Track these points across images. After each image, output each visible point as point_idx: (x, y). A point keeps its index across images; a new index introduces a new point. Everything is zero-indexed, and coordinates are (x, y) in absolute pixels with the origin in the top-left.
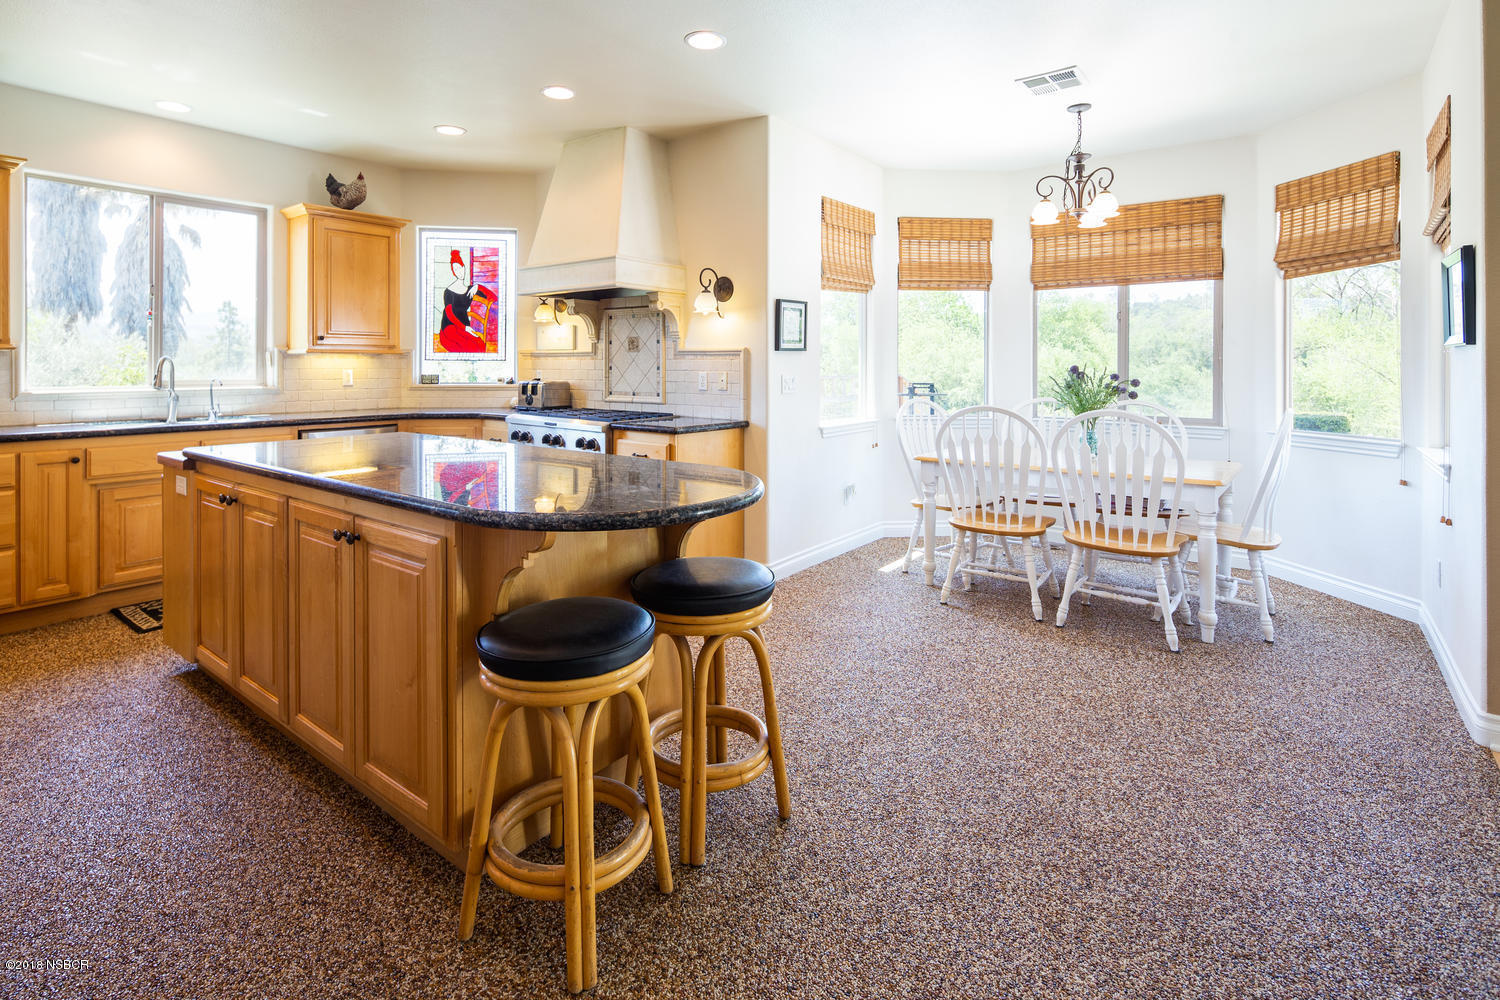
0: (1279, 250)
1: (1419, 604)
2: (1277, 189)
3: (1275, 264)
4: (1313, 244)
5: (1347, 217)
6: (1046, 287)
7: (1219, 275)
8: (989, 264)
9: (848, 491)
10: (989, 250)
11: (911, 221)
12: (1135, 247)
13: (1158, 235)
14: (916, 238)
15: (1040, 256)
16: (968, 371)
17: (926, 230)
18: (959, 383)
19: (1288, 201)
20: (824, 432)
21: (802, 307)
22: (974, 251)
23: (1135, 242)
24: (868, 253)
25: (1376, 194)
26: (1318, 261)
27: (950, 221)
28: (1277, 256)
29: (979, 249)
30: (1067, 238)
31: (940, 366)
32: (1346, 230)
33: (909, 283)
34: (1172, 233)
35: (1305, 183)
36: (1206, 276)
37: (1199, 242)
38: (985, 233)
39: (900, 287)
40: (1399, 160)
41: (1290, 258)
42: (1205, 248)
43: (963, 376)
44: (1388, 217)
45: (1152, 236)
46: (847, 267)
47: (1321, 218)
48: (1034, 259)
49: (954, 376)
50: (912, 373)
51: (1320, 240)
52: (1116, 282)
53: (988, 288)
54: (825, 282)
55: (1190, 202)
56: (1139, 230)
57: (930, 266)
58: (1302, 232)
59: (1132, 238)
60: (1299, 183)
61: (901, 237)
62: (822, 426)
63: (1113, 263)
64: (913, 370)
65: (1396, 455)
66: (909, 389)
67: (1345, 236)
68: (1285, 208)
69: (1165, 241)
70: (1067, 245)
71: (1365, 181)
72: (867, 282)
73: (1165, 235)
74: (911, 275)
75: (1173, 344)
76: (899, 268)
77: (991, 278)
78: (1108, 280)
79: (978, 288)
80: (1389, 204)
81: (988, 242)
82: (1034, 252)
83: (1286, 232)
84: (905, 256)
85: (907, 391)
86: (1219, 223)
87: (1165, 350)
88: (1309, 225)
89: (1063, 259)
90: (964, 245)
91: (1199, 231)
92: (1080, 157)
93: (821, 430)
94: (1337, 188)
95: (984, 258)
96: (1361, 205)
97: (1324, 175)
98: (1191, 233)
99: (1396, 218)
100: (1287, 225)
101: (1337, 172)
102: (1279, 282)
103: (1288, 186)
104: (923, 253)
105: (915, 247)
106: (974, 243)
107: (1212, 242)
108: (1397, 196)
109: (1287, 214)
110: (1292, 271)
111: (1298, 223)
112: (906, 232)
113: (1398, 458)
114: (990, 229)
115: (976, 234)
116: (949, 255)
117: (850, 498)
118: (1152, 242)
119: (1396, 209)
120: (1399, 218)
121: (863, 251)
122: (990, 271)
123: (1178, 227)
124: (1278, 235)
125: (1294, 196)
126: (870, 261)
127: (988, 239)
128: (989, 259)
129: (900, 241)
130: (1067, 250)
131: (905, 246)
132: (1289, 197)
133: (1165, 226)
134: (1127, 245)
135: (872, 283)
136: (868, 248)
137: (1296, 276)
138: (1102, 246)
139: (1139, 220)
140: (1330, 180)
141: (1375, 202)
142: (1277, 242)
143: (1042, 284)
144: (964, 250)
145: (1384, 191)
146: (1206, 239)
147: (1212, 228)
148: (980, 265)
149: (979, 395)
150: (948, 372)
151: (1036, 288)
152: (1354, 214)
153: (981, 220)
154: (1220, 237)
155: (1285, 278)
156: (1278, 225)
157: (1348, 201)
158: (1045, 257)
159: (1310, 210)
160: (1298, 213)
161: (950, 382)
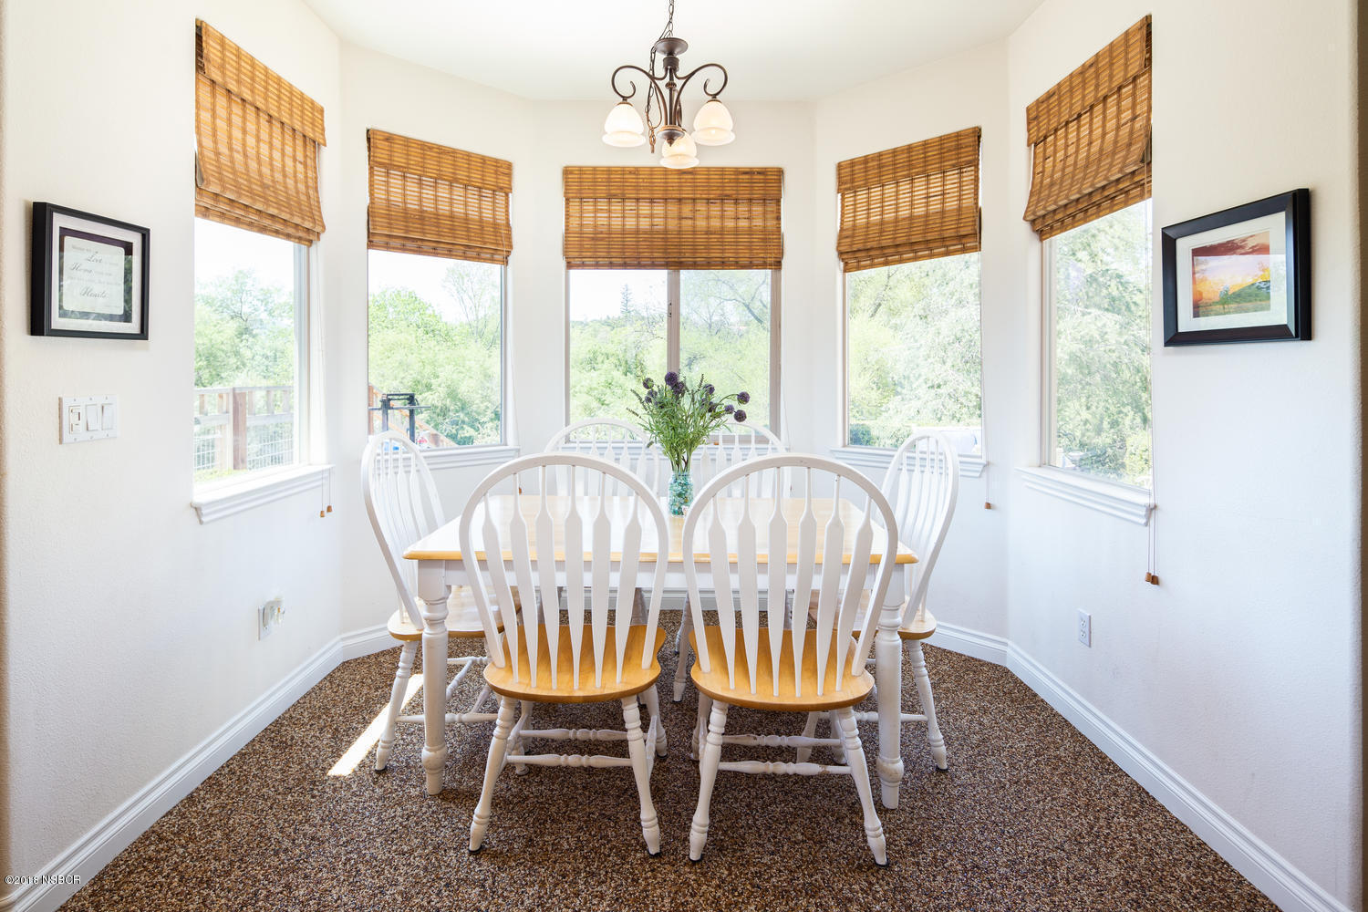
0: (841, 237)
1: (1006, 644)
2: (840, 167)
3: (836, 254)
4: (881, 232)
5: (919, 201)
6: (583, 266)
7: (777, 265)
8: (508, 225)
9: (266, 614)
10: (507, 207)
11: (389, 138)
12: (690, 222)
13: (715, 209)
14: (398, 168)
15: (575, 222)
16: (438, 377)
17: (415, 159)
18: (429, 387)
19: (853, 181)
20: (204, 512)
21: (135, 239)
22: (487, 204)
23: (690, 215)
24: (310, 174)
25: (952, 176)
26: (886, 251)
27: (453, 153)
28: (839, 244)
29: (494, 203)
30: (610, 202)
31: (412, 372)
32: (919, 217)
33: (385, 239)
34: (730, 209)
35: (873, 160)
36: (764, 266)
37: (758, 223)
38: (503, 181)
39: (371, 244)
40: (979, 137)
41: (855, 248)
42: (764, 230)
43: (433, 381)
44: (968, 202)
45: (708, 211)
46: (264, 186)
47: (889, 203)
48: (567, 226)
49: (424, 382)
50: (381, 379)
51: (890, 227)
52: (666, 265)
53: (505, 262)
54: (208, 202)
55: (750, 172)
56: (694, 199)
57: (422, 217)
58: (868, 218)
59: (687, 210)
60: (866, 160)
61: (373, 163)
62: (198, 499)
63: (665, 240)
64: (383, 376)
65: (978, 475)
66: (383, 401)
67: (918, 223)
68: (847, 189)
69: (722, 217)
70: (609, 211)
71: (942, 160)
72: (308, 225)
73: (723, 211)
74: (390, 226)
75: (606, 354)
76: (370, 213)
77: (511, 247)
78: (658, 261)
79: (492, 260)
80: (968, 189)
81: (507, 195)
82: (568, 216)
83: (849, 218)
84: (380, 195)
85: (379, 405)
86: (778, 201)
87: (600, 359)
88: (876, 210)
89: (604, 229)
90: (472, 192)
91: (757, 209)
92: (672, 47)
93: (197, 509)
94: (910, 167)
95: (500, 215)
96: (936, 188)
97: (894, 152)
98: (750, 211)
99: (977, 204)
100: (849, 209)
101: (910, 148)
102: (839, 274)
103: (852, 163)
104: (407, 193)
105: (396, 182)
106: (487, 193)
107: (771, 223)
108: (976, 180)
109: (849, 196)
110: (853, 262)
111: (862, 207)
112: (382, 156)
113: (980, 476)
114: (509, 175)
115: (490, 179)
116: (451, 204)
117: (272, 623)
118: (708, 218)
119: (976, 194)
120: (980, 204)
121: (300, 168)
122: (509, 237)
123: (736, 201)
124: (839, 221)
125: (859, 176)
126: (316, 189)
127: (507, 191)
128: (508, 219)
129: (371, 168)
130: (609, 217)
131: (380, 178)
132: (853, 176)
133: (723, 199)
134: (680, 218)
135: (318, 229)
136: (311, 164)
137: (858, 268)
138: (652, 216)
139: (695, 188)
140: (902, 158)
141: (951, 186)
142: (839, 229)
143: (578, 261)
144: (473, 201)
145: (961, 173)
146: (765, 220)
147: (771, 207)
148: (495, 226)
149: (448, 400)
150: (419, 377)
151: (570, 266)
152: (928, 197)
153: (497, 161)
154: (778, 218)
155: (845, 271)
156: (839, 209)
157: (920, 183)
158: (581, 225)
159: (876, 192)
160: (862, 195)
161: (420, 387)
